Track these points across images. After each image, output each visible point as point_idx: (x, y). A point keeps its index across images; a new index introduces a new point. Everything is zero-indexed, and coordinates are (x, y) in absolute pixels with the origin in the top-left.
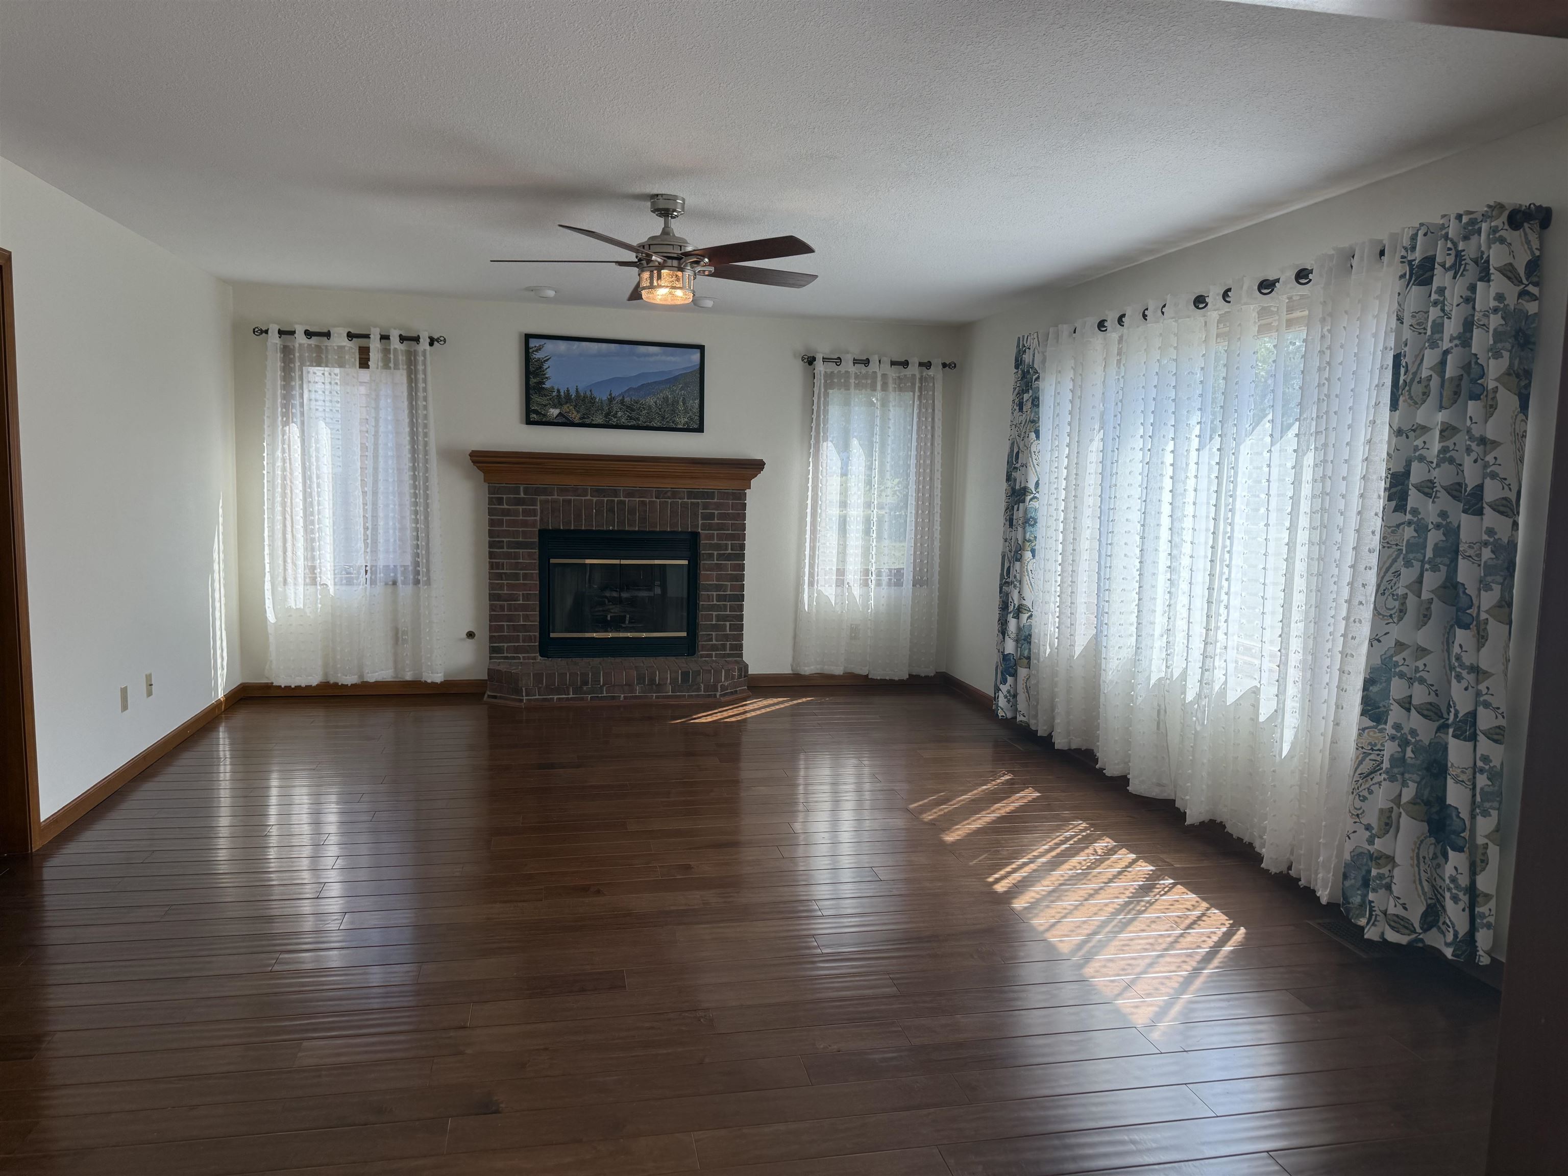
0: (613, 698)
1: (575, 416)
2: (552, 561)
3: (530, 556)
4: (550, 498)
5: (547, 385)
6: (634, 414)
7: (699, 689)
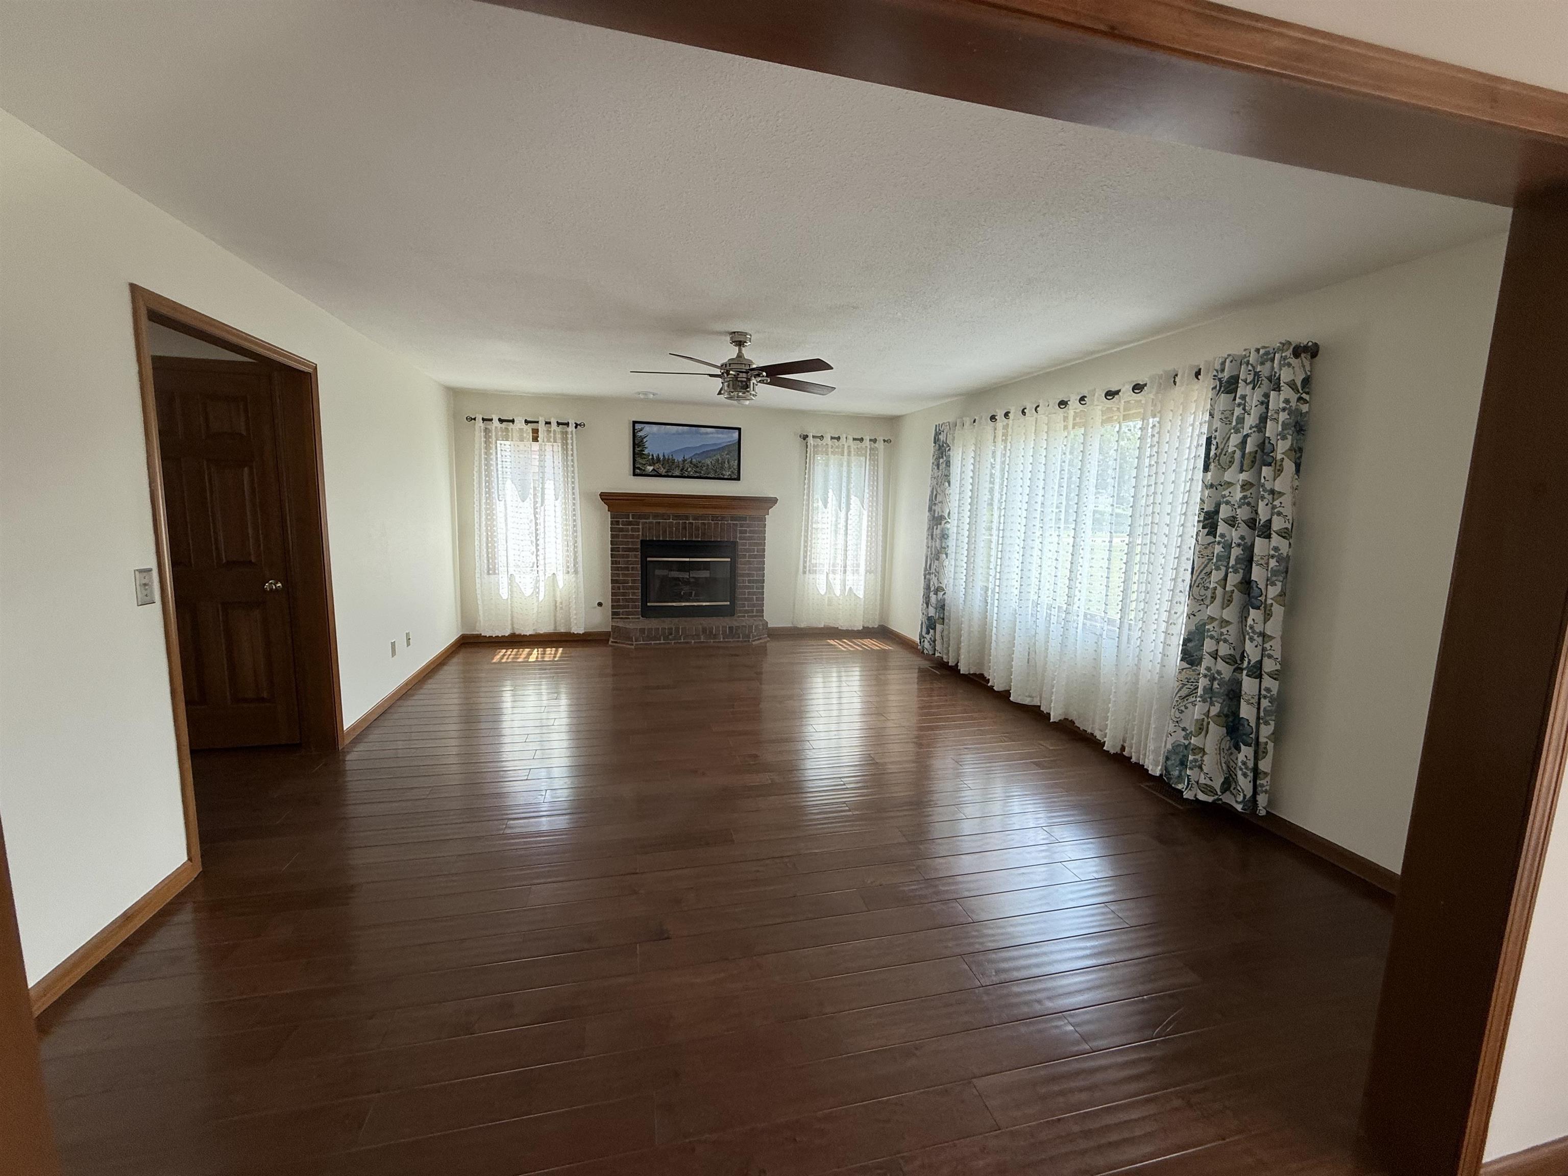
0: (687, 643)
1: (663, 471)
2: (649, 559)
3: (636, 556)
4: (647, 521)
5: (646, 452)
6: (698, 470)
7: (739, 637)
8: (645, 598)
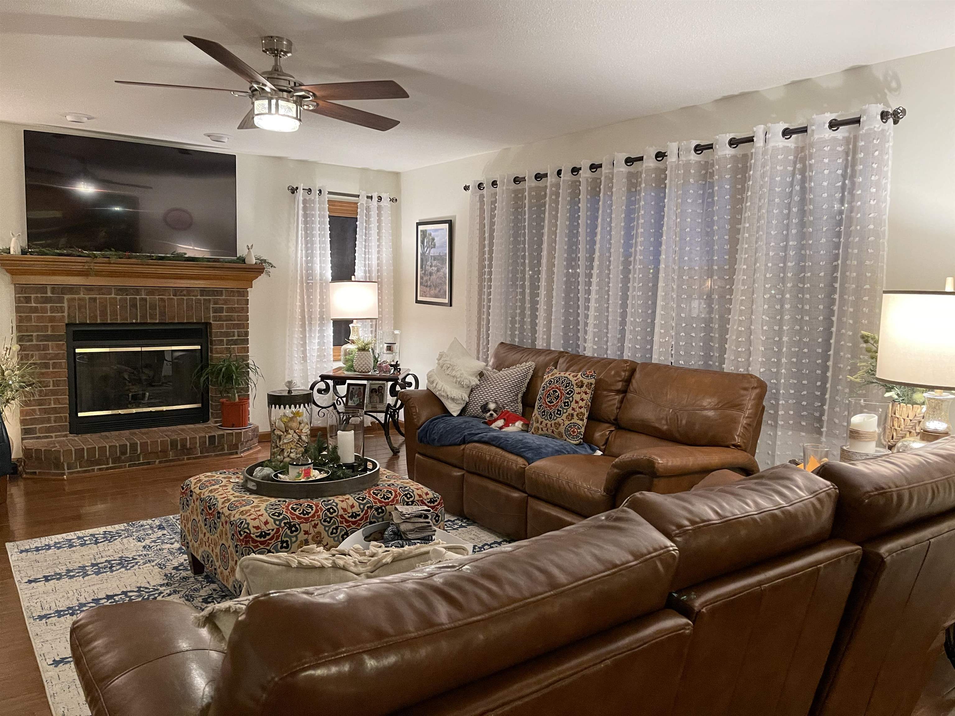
2: (78, 351)
3: (58, 346)
4: (76, 296)
8: (74, 408)
